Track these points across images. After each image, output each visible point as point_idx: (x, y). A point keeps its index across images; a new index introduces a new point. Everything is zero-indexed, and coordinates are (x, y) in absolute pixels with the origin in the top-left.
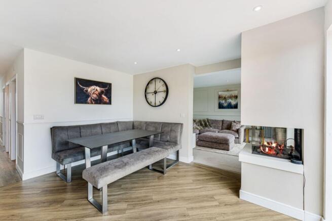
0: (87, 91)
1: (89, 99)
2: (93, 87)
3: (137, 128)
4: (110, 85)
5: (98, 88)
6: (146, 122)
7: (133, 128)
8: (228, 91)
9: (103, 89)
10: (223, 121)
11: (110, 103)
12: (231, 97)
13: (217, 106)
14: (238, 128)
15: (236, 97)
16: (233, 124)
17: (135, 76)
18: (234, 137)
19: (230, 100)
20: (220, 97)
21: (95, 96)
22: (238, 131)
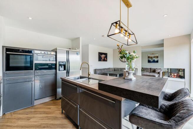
0: (101, 56)
1: (102, 60)
2: (103, 55)
3: (116, 71)
4: (107, 54)
5: (104, 55)
6: (120, 68)
7: (114, 71)
8: (153, 54)
10: (150, 69)
11: (107, 61)
12: (155, 57)
13: (147, 61)
14: (159, 72)
15: (157, 57)
16: (156, 70)
17: (113, 50)
18: (157, 76)
19: (154, 59)
20: (149, 57)
21: (103, 58)
22: (159, 73)
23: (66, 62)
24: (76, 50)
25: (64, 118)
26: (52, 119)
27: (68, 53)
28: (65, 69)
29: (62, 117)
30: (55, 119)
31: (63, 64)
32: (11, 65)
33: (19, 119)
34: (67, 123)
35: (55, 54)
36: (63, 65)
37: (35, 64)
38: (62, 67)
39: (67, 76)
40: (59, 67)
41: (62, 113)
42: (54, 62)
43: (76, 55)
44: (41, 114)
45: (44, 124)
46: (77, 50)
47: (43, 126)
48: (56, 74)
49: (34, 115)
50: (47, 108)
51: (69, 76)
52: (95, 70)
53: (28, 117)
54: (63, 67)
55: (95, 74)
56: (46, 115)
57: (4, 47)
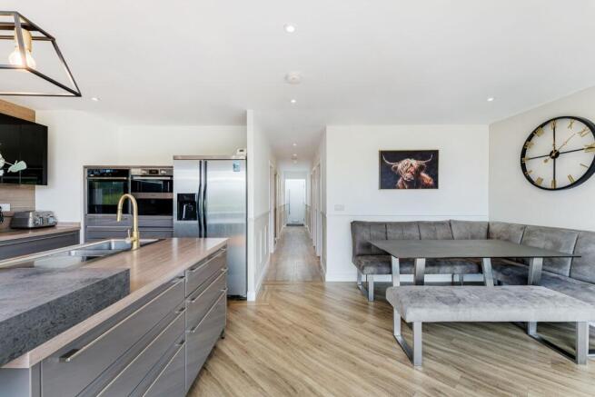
0: (396, 168)
1: (400, 181)
2: (405, 161)
3: (499, 238)
4: (436, 153)
7: (489, 237)
9: (423, 163)
21: (408, 175)
39: (201, 236)
40: (178, 209)
43: (232, 171)
52: (352, 224)
57: (85, 167)
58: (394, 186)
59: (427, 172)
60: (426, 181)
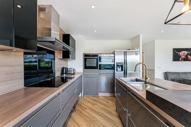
9: (189, 52)
21: (184, 56)
23: (123, 63)
24: (135, 49)
25: (117, 117)
26: (107, 112)
27: (125, 54)
28: (122, 70)
29: (115, 115)
30: (109, 113)
31: (120, 64)
32: (87, 65)
33: (89, 102)
34: (118, 122)
35: (114, 56)
36: (121, 66)
37: (99, 65)
38: (119, 68)
39: (124, 77)
40: (117, 67)
41: (116, 111)
42: (113, 63)
43: (135, 55)
44: (101, 104)
45: (101, 113)
46: (137, 50)
47: (100, 114)
48: (114, 74)
49: (97, 103)
50: (106, 102)
51: (126, 77)
52: (166, 73)
53: (93, 103)
54: (121, 67)
55: (165, 79)
56: (104, 107)
57: (83, 54)
58: (179, 60)
59: (190, 56)
60: (189, 59)
